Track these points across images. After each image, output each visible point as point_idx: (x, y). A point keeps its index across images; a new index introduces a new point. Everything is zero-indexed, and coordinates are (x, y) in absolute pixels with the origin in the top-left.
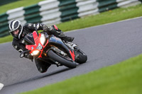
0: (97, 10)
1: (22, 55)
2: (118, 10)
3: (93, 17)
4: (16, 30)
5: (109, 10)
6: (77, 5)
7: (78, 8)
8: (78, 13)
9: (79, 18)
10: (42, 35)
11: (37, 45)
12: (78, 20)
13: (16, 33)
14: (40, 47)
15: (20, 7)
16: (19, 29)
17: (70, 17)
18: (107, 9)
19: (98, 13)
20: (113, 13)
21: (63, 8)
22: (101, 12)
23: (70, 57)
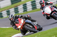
1: (14, 28)
4: (12, 18)
10: (22, 19)
11: (20, 24)
13: (12, 19)
14: (21, 25)
16: (13, 18)
23: (35, 28)
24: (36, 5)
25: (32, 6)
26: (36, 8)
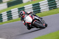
0: (48, 9)
2: (57, 9)
3: (46, 12)
5: (53, 9)
6: (40, 7)
7: (40, 8)
8: (40, 11)
9: (41, 12)
12: (40, 13)
15: (16, 8)
17: (37, 12)
18: (52, 9)
19: (49, 10)
20: (55, 10)
21: (34, 8)
22: (50, 10)
24: (12, 15)
25: (8, 16)
26: (12, 19)
